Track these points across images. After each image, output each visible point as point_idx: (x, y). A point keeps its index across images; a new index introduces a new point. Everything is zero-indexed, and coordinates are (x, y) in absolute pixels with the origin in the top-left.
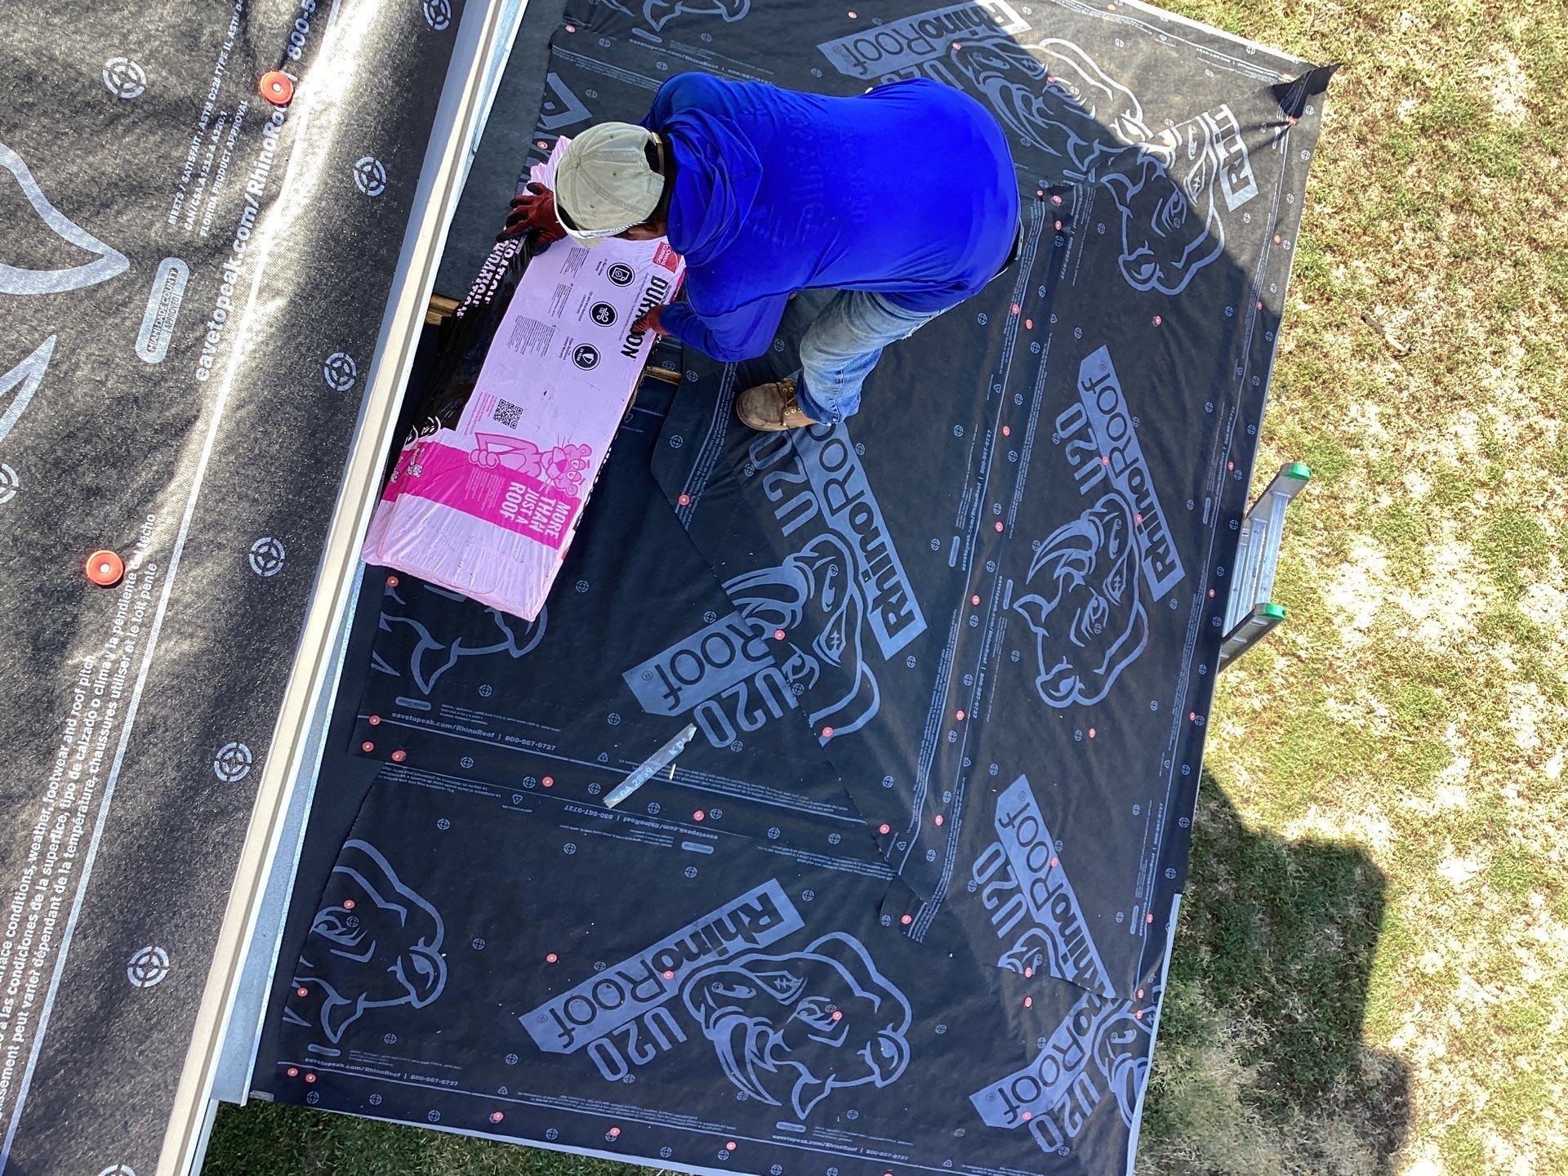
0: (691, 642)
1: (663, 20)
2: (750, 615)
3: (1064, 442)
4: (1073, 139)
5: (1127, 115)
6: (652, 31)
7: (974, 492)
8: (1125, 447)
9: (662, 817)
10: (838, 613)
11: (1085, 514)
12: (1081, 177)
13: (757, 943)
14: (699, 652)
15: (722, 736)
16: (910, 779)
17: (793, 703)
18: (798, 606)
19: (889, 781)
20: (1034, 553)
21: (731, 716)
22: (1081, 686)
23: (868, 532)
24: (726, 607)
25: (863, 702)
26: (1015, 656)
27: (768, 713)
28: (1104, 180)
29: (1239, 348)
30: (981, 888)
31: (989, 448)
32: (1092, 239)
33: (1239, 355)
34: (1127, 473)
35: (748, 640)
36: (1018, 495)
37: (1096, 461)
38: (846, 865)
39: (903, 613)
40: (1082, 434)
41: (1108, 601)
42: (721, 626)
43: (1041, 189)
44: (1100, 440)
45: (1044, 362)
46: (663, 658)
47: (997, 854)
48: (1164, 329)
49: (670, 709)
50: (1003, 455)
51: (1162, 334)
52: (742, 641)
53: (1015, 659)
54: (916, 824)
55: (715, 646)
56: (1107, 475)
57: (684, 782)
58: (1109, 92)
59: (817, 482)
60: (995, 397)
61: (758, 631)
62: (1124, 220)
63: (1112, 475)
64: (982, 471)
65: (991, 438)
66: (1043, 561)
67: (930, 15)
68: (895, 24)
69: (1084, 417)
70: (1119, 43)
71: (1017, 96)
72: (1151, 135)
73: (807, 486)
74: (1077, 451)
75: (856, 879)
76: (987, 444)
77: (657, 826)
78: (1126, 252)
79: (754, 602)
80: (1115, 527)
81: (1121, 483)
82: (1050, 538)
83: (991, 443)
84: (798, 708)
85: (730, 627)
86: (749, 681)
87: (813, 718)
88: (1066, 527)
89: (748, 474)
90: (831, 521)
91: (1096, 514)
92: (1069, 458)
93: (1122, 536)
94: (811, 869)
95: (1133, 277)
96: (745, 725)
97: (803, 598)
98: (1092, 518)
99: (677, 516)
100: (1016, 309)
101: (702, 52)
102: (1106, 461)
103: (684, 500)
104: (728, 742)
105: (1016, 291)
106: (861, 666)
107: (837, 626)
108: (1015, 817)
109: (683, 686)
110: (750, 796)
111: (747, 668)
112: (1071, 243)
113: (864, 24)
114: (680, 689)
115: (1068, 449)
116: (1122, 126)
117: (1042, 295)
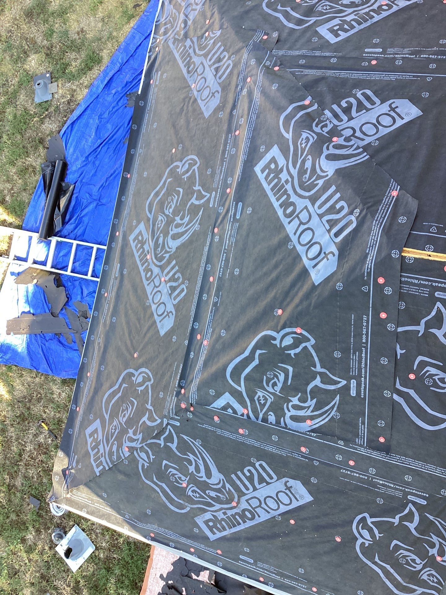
0: (383, 131)
1: (406, 511)
2: (352, 146)
3: (183, 283)
4: (174, 446)
5: (146, 464)
6: (414, 503)
7: (229, 244)
8: (153, 289)
9: (395, 59)
10: (302, 158)
11: (174, 250)
12: (171, 422)
13: (340, 20)
14: (380, 127)
15: (364, 94)
16: (264, 92)
17: (327, 112)
18: (326, 152)
19: (274, 87)
20: (199, 224)
21: (360, 103)
22: (178, 170)
23: (285, 205)
24: (366, 148)
25: (288, 119)
26: (209, 172)
27: (340, 106)
28: (159, 421)
29: (99, 351)
30: (229, 58)
31: (221, 268)
32: (166, 388)
33: (99, 347)
34: (153, 277)
35: (353, 135)
36: (206, 249)
37: (167, 279)
38: (297, 53)
39: (267, 171)
40: (173, 289)
41: (164, 213)
42: (368, 140)
43: (190, 412)
44: (165, 289)
45: (192, 319)
46: (399, 123)
47: (220, 78)
48: (133, 352)
49: (394, 102)
50: (213, 267)
51: (134, 348)
52: (356, 135)
53: (210, 170)
54: (261, 72)
55: (372, 130)
56: (163, 273)
57: (383, 74)
58: (155, 479)
59: (315, 219)
60: (217, 295)
61: (347, 139)
62: (150, 401)
63: (160, 274)
64: (225, 255)
65: (220, 272)
66: (195, 221)
67: (249, 524)
68: (268, 516)
69: (172, 298)
70: (149, 512)
71: (203, 473)
72: (135, 453)
73: (321, 216)
74: (176, 280)
75: (290, 48)
76: (222, 270)
77: (396, 56)
78: (150, 386)
79: (350, 152)
80: (159, 249)
81: (156, 270)
82: (191, 233)
83: (220, 270)
84: (323, 110)
85: (363, 140)
86: (351, 118)
87: (316, 107)
88: (183, 241)
89: (357, 211)
90: (307, 203)
91: (168, 252)
92: (180, 276)
93: (156, 245)
94: (314, 49)
95: (147, 374)
96: (352, 100)
97: (323, 157)
98: (171, 250)
99: (398, 185)
100: (205, 343)
101: (383, 490)
102: (163, 279)
103: (395, 193)
104: (361, 92)
105: (206, 352)
106: (289, 136)
107: (303, 150)
108: (211, 97)
109: (388, 112)
110: (347, 73)
111: (352, 123)
112: (177, 384)
113: (286, 516)
114: (389, 111)
115: (181, 280)
116: (149, 457)
117: (192, 353)
